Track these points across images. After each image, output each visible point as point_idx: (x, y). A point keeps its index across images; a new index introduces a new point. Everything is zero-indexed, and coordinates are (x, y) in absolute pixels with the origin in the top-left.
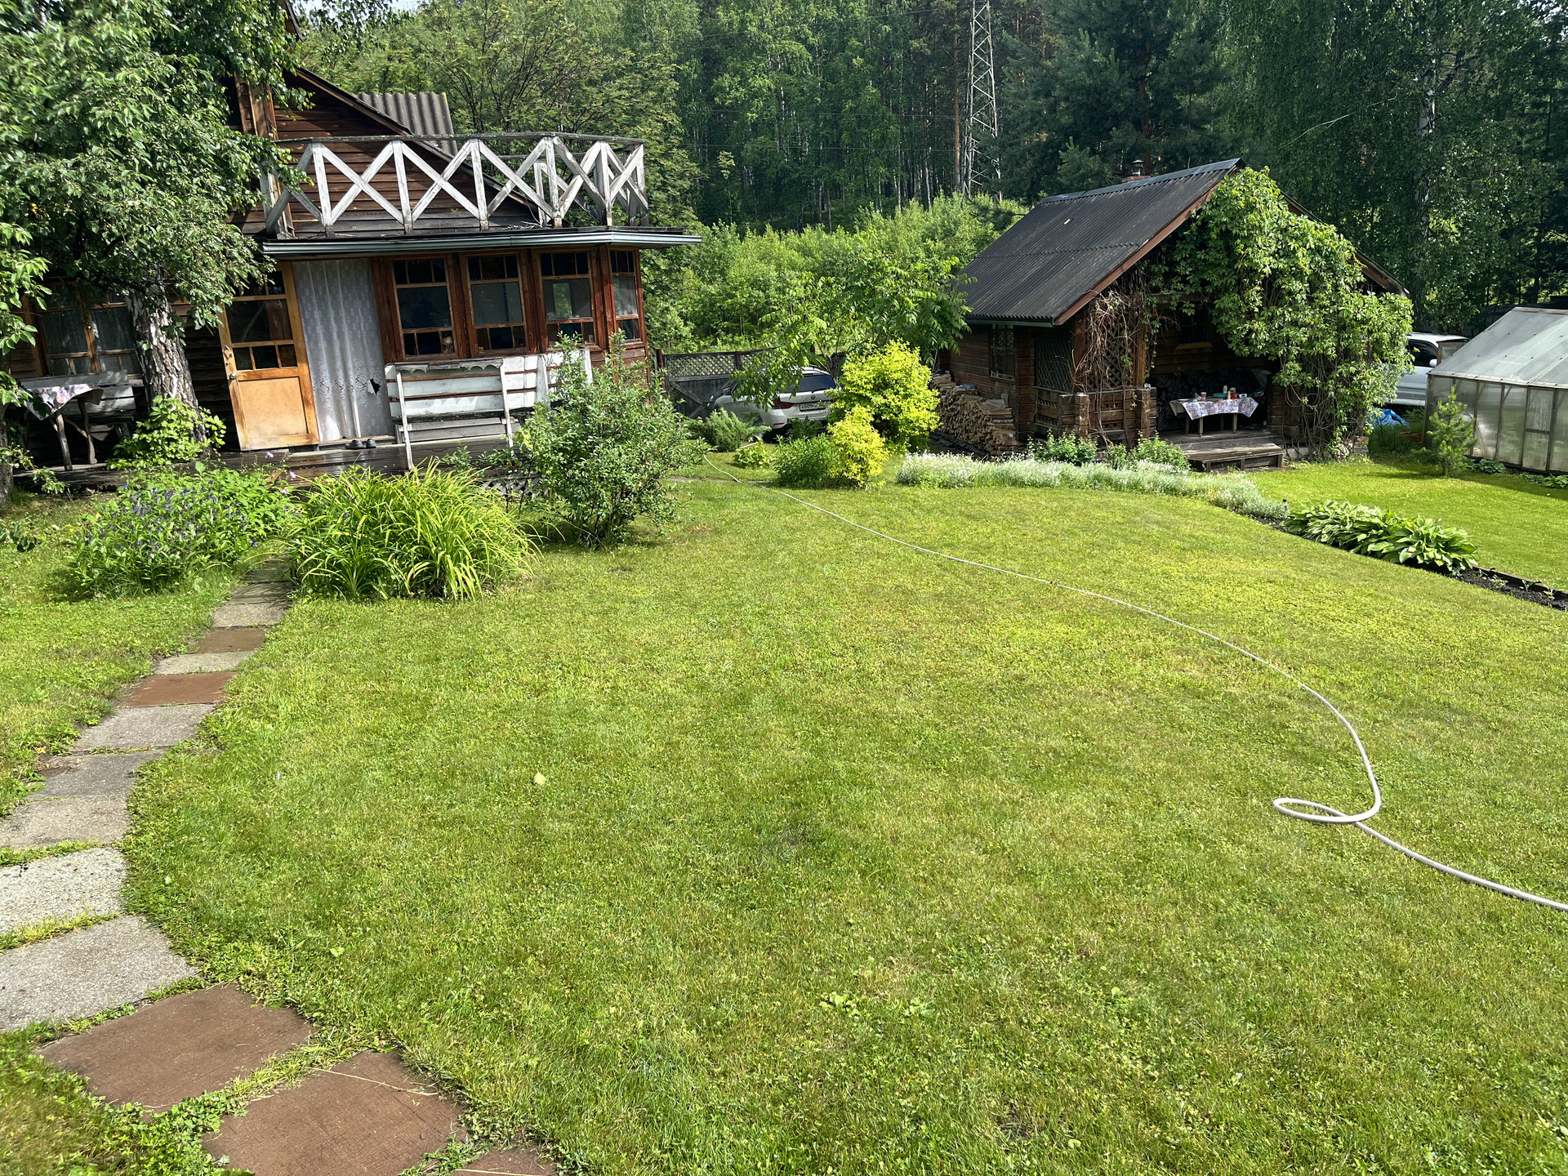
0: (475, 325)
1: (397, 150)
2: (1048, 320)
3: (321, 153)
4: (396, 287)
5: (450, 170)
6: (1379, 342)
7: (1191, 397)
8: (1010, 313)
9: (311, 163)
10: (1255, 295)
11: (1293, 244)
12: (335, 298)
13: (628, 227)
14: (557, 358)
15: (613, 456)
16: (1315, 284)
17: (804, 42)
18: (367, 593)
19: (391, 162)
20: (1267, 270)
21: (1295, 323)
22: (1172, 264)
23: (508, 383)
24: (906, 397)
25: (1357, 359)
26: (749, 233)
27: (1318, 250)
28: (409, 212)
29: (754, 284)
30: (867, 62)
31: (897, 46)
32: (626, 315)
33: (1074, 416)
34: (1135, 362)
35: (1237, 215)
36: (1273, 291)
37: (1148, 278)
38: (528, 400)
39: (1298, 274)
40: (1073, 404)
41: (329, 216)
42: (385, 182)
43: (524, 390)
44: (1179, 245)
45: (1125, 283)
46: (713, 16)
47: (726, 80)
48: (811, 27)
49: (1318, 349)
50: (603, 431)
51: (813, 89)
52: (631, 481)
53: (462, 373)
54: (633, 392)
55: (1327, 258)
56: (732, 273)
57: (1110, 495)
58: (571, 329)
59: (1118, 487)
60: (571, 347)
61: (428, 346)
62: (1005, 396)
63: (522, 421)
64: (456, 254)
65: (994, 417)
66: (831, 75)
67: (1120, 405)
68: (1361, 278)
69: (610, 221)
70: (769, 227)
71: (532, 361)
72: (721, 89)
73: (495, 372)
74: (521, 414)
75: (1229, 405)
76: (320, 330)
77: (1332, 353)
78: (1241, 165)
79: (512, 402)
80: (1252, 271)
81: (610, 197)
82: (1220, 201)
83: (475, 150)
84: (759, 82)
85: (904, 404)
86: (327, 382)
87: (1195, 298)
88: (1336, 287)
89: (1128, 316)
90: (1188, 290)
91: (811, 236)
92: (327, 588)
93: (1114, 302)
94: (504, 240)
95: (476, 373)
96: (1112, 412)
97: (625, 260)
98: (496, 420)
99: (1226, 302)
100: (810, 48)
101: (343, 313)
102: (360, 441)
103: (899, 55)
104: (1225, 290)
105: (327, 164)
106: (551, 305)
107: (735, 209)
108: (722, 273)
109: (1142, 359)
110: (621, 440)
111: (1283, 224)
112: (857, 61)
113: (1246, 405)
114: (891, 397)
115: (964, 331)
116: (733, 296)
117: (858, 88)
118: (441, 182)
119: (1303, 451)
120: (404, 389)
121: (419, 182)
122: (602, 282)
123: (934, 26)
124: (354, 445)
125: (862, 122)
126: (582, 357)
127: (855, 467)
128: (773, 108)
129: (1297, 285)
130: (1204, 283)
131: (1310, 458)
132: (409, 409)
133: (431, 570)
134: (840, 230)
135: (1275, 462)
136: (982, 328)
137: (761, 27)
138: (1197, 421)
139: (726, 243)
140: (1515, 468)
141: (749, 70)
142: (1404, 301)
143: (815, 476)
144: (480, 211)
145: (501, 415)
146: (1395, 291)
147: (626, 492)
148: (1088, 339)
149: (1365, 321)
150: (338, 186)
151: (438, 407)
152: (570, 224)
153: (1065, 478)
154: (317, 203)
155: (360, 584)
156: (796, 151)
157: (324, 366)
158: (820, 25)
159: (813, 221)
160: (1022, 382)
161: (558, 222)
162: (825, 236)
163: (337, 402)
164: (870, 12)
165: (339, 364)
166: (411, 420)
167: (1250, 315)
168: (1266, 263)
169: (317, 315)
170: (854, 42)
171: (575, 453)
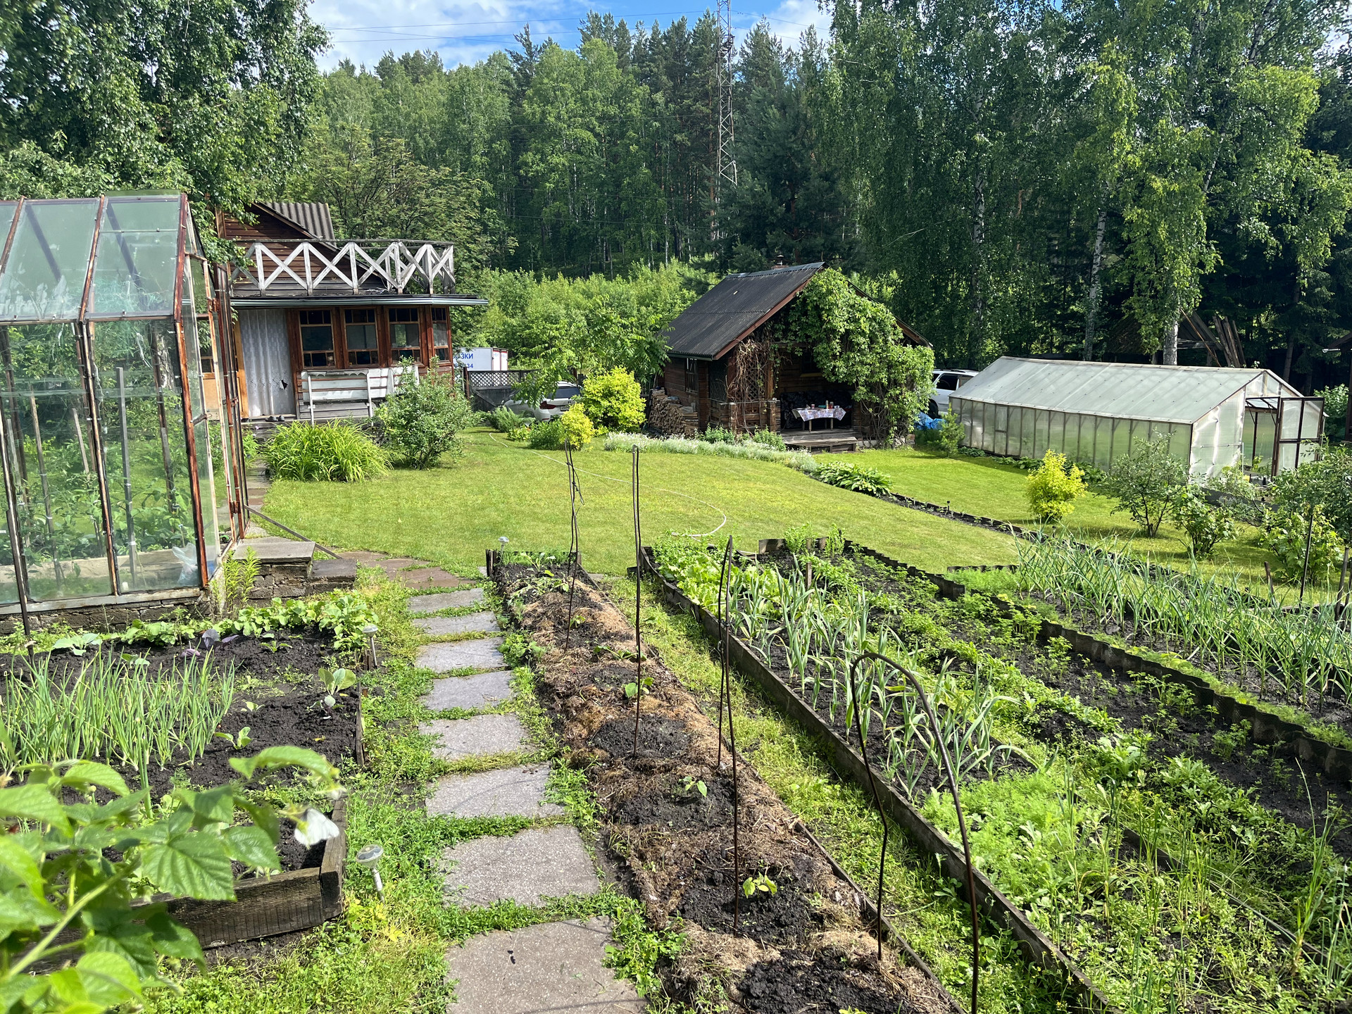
0: (347, 350)
1: (306, 247)
2: (709, 356)
3: (260, 248)
4: (300, 326)
5: (337, 259)
6: (914, 375)
7: (804, 407)
8: (691, 351)
9: (254, 255)
10: (836, 345)
11: (858, 315)
12: (262, 331)
13: (444, 294)
14: (399, 370)
15: (428, 421)
16: (873, 340)
17: (592, 130)
18: (309, 477)
19: (302, 254)
20: (842, 330)
21: (862, 363)
22: (788, 324)
23: (371, 383)
24: (624, 402)
25: (900, 385)
26: (544, 279)
27: (874, 319)
28: (310, 283)
29: (548, 319)
30: (641, 148)
31: (665, 138)
32: (440, 346)
33: (728, 417)
34: (766, 385)
35: (822, 297)
36: (847, 342)
37: (774, 331)
38: (382, 394)
39: (863, 334)
40: (727, 409)
41: (263, 284)
42: (298, 266)
43: (380, 388)
44: (791, 312)
45: (759, 334)
46: (520, 106)
47: (529, 157)
48: (598, 118)
49: (876, 379)
50: (425, 409)
51: (599, 168)
52: (440, 434)
53: (346, 377)
54: (442, 389)
55: (879, 324)
56: (529, 310)
57: (727, 460)
58: (408, 354)
59: (732, 455)
60: (407, 365)
61: (318, 361)
62: (693, 404)
63: (378, 405)
64: (337, 308)
65: (686, 418)
66: (614, 158)
67: (757, 411)
68: (901, 336)
69: (431, 290)
70: (560, 275)
71: (385, 371)
72: (526, 164)
73: (364, 377)
74: (378, 401)
75: (827, 413)
76: (252, 350)
77: (885, 381)
78: (825, 266)
79: (373, 394)
80: (834, 331)
81: (432, 276)
82: (814, 287)
83: (352, 249)
84: (555, 159)
85: (622, 407)
86: (255, 381)
87: (803, 346)
88: (886, 341)
89: (761, 356)
90: (798, 340)
91: (595, 282)
92: (291, 474)
93: (751, 347)
94: (368, 301)
95: (353, 377)
96: (752, 415)
97: (440, 313)
98: (362, 405)
99: (820, 348)
100: (597, 135)
101: (267, 340)
102: (275, 417)
103: (666, 144)
104: (821, 340)
105: (264, 255)
106: (393, 339)
107: (535, 257)
108: (522, 309)
109: (770, 383)
110: (434, 413)
111: (851, 302)
112: (633, 148)
113: (840, 413)
114: (614, 402)
115: (665, 361)
116: (529, 328)
117: (634, 169)
118: (331, 266)
119: (874, 442)
120: (312, 385)
121: (318, 266)
122: (426, 326)
123: (693, 124)
124: (271, 419)
125: (638, 193)
126: (413, 370)
127: (574, 438)
128: (567, 180)
129: (861, 340)
130: (808, 337)
131: (877, 447)
132: (314, 397)
133: (339, 469)
134: (619, 278)
135: (851, 448)
136: (678, 359)
137: (558, 118)
138: (807, 422)
139: (525, 287)
140: (988, 453)
141: (548, 150)
142: (929, 351)
143: (552, 443)
144: (354, 283)
145: (366, 401)
146: (924, 345)
147: (436, 439)
148: (735, 369)
149: (903, 363)
150: (269, 267)
151: (330, 396)
152: (406, 293)
153: (701, 449)
154: (257, 278)
155: (306, 473)
156: (585, 214)
157: (254, 372)
158: (603, 118)
159: (599, 269)
160: (701, 395)
161: (400, 291)
162: (604, 283)
163: (261, 394)
164: (644, 112)
165: (263, 370)
166: (315, 403)
167: (834, 357)
168: (841, 327)
169: (251, 341)
170: (631, 133)
171: (410, 418)
